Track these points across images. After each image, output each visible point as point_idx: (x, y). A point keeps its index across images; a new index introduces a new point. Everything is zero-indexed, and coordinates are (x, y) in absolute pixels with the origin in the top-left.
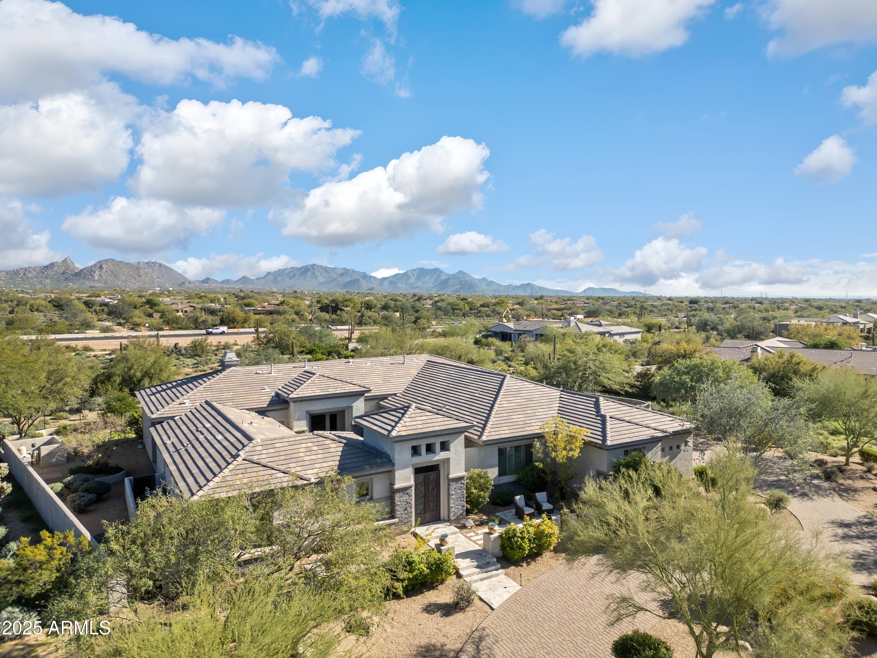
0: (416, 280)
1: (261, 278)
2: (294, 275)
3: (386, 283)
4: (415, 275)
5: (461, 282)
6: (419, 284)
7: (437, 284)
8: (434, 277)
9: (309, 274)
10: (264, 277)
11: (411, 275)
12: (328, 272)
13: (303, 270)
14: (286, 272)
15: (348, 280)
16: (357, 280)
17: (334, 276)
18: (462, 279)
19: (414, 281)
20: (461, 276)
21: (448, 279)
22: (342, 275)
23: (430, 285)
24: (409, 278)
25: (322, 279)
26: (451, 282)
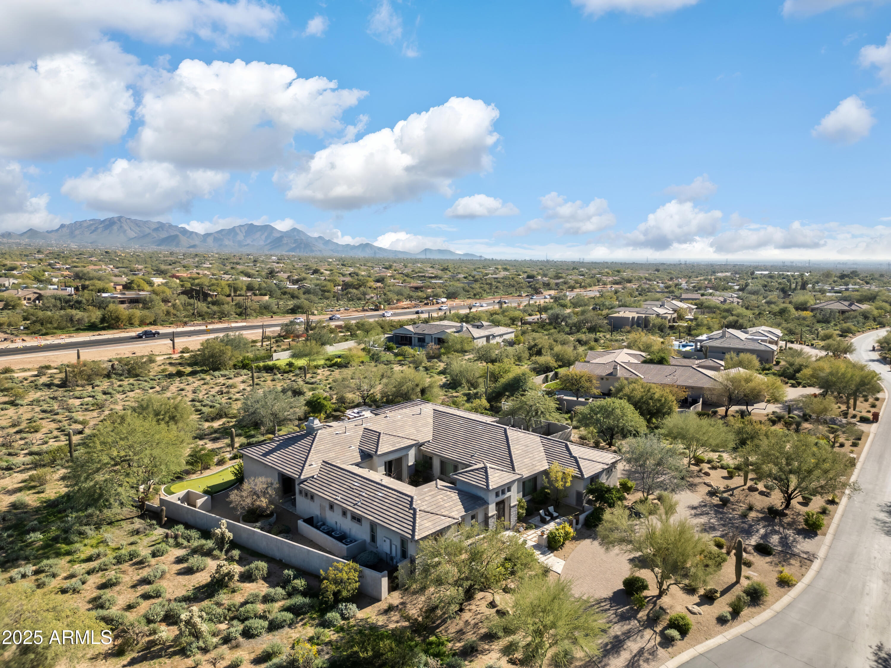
0: (245, 237)
1: (52, 231)
2: (96, 229)
3: (210, 240)
4: (244, 231)
5: (296, 241)
6: (249, 241)
7: (269, 241)
8: (266, 234)
9: (115, 228)
10: (57, 230)
11: (238, 231)
12: (139, 227)
13: (107, 223)
14: (85, 225)
15: (164, 236)
16: (176, 236)
17: (147, 231)
18: (297, 238)
19: (243, 238)
20: (295, 233)
21: (282, 237)
22: (156, 230)
23: (262, 243)
24: (236, 234)
25: (132, 234)
26: (285, 241)
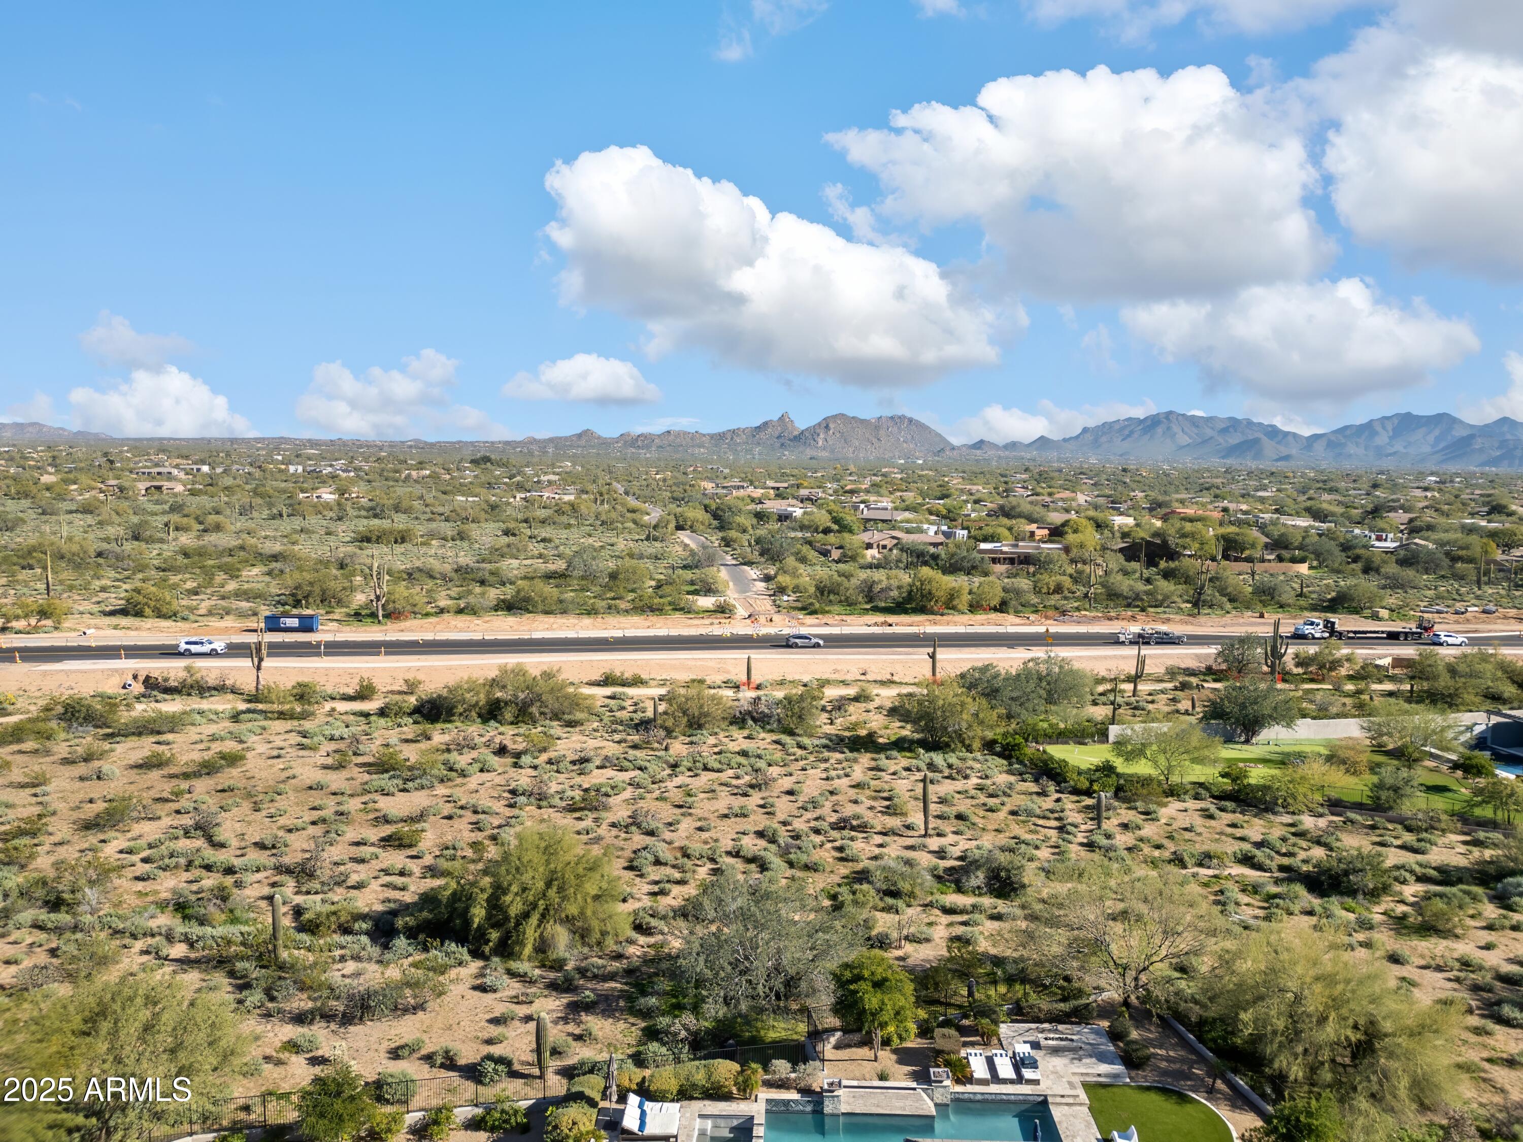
0: (1391, 438)
1: (1071, 438)
3: (1319, 447)
4: (1390, 427)
5: (1503, 444)
6: (1399, 446)
7: (1442, 445)
8: (1437, 432)
9: (1159, 430)
10: (1077, 437)
11: (1378, 428)
12: (1197, 426)
13: (1149, 423)
14: (1117, 427)
15: (1236, 441)
16: (1256, 441)
17: (1209, 432)
18: (1509, 437)
19: (1387, 440)
20: (1505, 428)
21: (1472, 437)
22: (1224, 431)
23: (1427, 449)
24: (1374, 433)
25: (1184, 440)
26: (1478, 444)
